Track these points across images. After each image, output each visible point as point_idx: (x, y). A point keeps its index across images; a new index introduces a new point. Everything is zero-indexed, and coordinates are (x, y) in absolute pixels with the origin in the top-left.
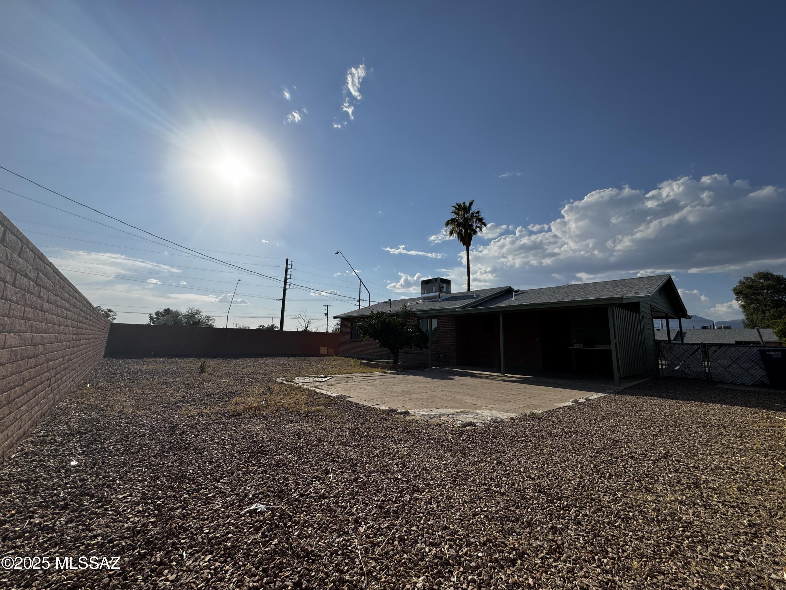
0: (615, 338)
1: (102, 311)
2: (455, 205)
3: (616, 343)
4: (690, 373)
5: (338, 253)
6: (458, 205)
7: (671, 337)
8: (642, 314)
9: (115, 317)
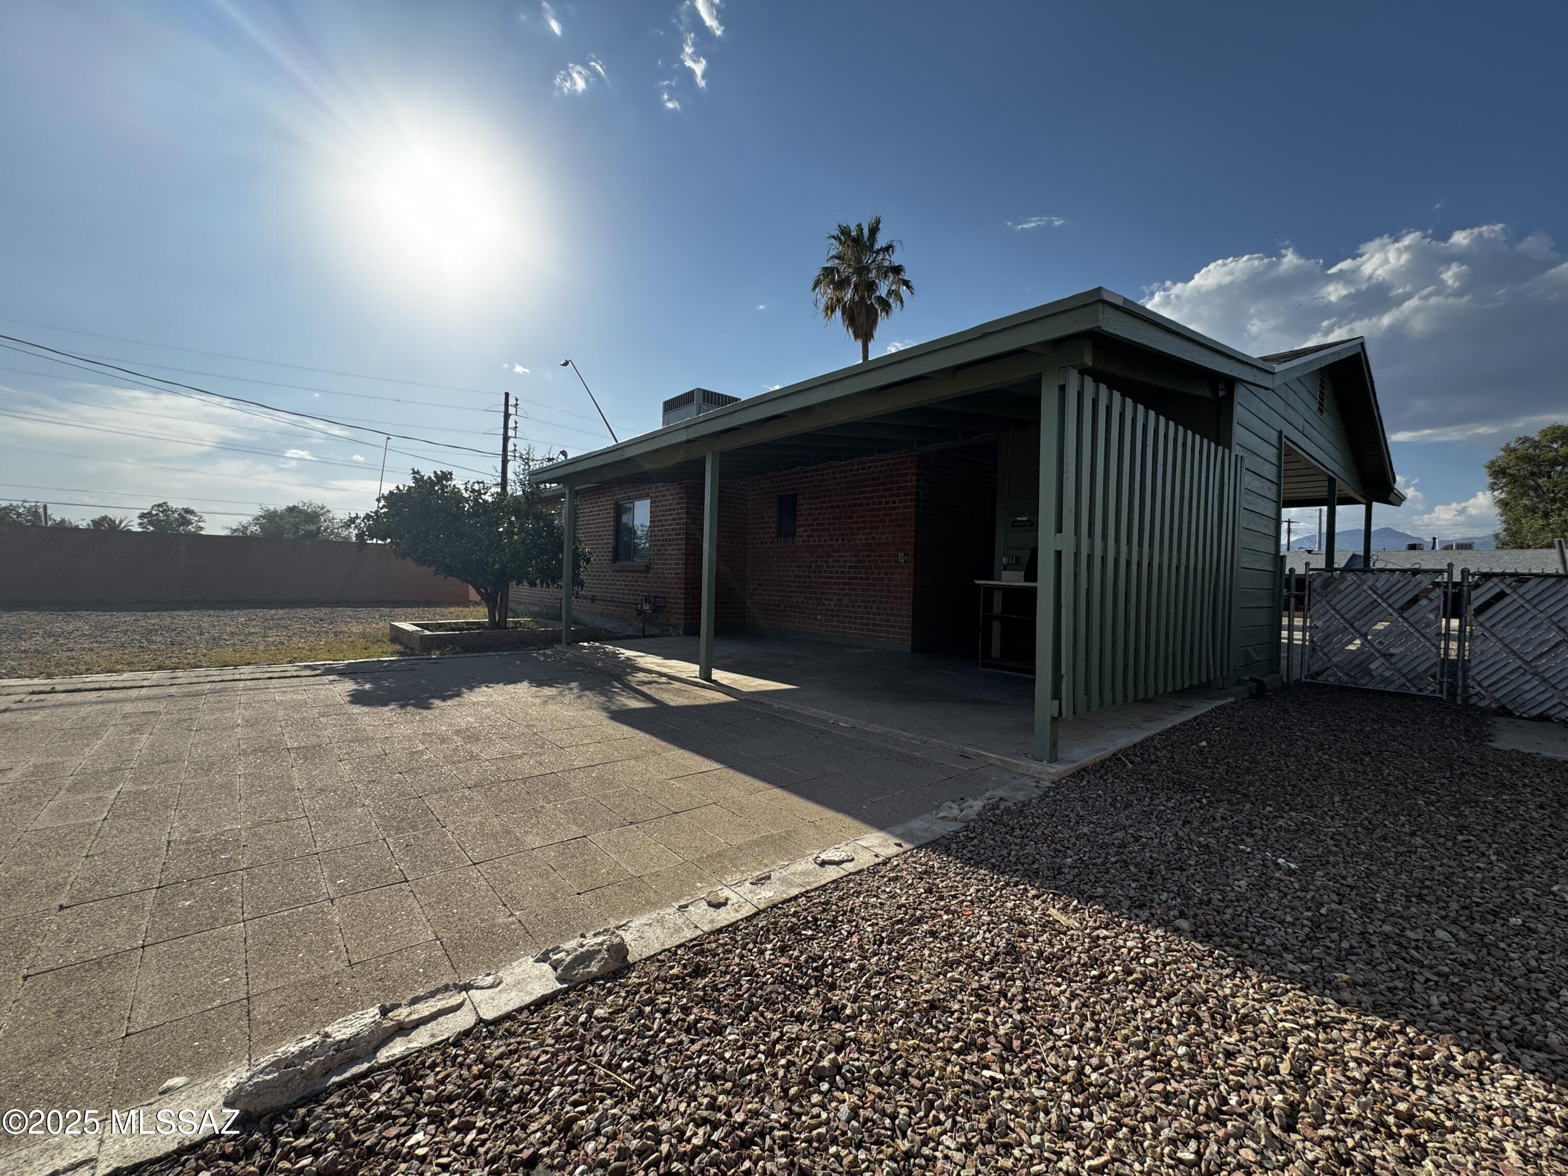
0: (1059, 530)
1: (173, 512)
2: (836, 232)
3: (1059, 554)
4: (1387, 674)
5: (566, 364)
6: (842, 233)
7: (1336, 559)
8: (1236, 450)
9: (201, 524)
